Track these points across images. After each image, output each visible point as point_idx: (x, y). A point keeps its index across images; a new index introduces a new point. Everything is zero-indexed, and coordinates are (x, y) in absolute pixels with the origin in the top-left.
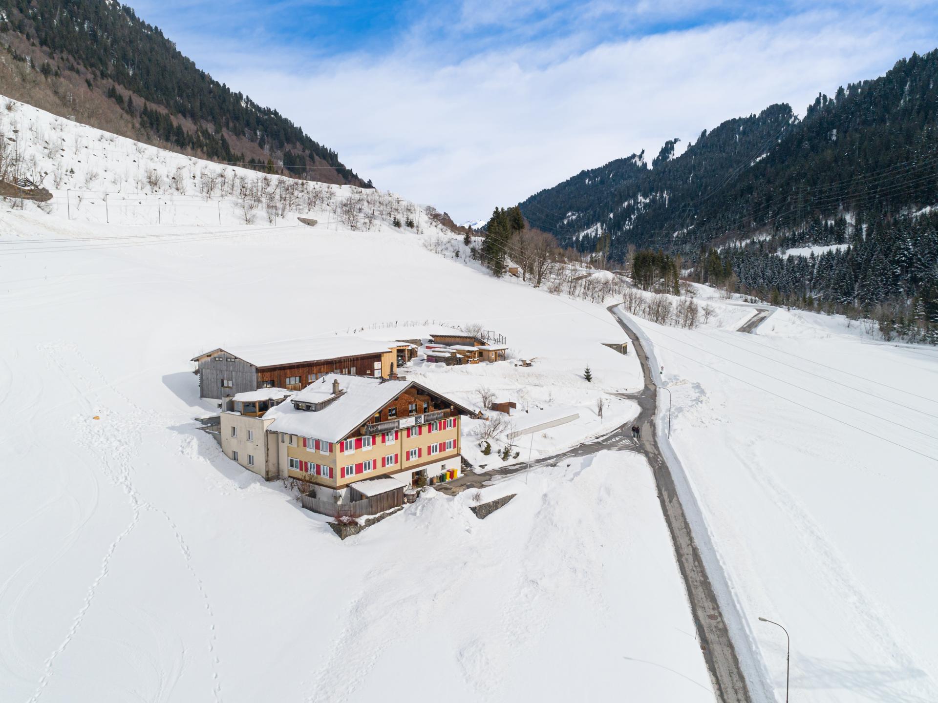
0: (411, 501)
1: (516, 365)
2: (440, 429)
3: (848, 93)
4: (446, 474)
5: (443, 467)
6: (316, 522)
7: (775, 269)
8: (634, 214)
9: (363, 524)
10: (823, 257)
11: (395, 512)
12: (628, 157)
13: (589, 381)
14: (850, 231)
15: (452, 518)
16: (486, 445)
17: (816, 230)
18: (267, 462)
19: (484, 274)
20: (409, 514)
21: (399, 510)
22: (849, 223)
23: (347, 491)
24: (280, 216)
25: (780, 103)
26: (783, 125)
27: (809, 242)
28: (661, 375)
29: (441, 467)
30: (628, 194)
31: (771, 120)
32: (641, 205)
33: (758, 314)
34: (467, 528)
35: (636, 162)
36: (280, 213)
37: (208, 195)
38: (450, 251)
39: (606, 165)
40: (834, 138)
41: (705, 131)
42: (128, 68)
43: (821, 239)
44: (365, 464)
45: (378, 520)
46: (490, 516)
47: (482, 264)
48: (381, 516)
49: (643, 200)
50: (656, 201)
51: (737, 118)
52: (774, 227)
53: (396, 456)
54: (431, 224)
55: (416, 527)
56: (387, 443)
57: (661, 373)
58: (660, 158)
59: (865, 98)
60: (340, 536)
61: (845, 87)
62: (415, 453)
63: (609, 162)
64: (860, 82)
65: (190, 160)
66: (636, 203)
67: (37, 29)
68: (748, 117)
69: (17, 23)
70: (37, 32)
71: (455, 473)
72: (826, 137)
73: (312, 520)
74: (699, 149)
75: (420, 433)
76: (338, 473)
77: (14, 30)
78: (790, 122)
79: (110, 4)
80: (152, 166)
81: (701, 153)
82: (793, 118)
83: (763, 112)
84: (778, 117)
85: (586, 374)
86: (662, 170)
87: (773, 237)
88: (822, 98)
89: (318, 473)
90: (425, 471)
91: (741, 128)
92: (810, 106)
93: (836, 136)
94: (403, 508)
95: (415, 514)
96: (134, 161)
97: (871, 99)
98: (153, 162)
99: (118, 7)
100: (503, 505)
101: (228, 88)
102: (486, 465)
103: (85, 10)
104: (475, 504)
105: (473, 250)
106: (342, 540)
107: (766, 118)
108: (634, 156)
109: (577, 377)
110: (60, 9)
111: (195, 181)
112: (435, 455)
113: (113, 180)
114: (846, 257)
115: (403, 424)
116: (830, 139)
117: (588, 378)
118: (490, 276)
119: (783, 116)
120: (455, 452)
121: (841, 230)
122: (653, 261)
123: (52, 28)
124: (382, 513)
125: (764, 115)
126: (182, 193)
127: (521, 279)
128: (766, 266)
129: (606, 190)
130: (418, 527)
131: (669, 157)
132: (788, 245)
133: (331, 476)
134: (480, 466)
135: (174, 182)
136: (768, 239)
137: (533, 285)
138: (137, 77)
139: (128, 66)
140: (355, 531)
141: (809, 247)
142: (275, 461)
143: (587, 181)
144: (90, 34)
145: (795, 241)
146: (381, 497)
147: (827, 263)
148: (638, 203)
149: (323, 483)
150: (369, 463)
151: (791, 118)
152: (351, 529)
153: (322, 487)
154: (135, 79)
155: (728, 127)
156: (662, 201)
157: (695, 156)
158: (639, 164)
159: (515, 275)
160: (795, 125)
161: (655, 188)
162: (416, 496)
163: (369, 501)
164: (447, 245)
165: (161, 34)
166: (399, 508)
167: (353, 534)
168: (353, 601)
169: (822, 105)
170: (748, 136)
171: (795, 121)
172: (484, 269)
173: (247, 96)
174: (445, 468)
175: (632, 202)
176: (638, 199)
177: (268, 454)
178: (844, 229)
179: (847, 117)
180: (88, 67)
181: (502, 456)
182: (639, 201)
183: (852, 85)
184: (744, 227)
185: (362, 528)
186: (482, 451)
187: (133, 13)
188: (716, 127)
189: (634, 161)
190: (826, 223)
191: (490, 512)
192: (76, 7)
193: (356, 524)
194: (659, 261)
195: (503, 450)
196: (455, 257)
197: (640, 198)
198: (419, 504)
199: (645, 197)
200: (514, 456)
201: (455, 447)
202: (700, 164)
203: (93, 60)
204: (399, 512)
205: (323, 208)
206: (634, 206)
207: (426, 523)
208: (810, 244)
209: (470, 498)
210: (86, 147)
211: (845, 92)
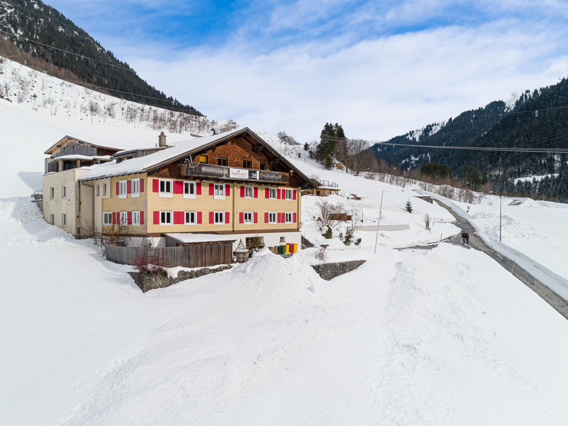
0: (242, 260)
1: (348, 198)
2: (279, 198)
3: (541, 93)
4: (285, 246)
5: (282, 239)
6: (116, 273)
7: (509, 189)
8: (409, 167)
9: (175, 276)
10: (542, 181)
11: (221, 269)
12: (404, 135)
13: (410, 212)
14: (557, 165)
15: (290, 274)
16: (327, 228)
17: (534, 166)
18: (78, 217)
19: (318, 167)
20: (237, 272)
21: (226, 268)
22: (556, 160)
23: (160, 241)
24: (178, 132)
25: (497, 100)
26: (500, 113)
27: (529, 174)
28: (468, 213)
29: (280, 239)
30: (405, 155)
31: (492, 110)
32: (413, 162)
33: (514, 202)
34: (309, 286)
35: (408, 138)
36: (178, 131)
37: (131, 120)
38: (295, 154)
39: (390, 140)
40: (537, 115)
41: (451, 118)
42: (105, 80)
43: (537, 171)
44: (188, 214)
45: (197, 275)
46: (336, 278)
47: (317, 161)
48: (201, 271)
49: (414, 159)
50: (423, 159)
51: (471, 110)
52: (504, 166)
53: (227, 214)
54: (282, 142)
55: (244, 284)
56: (216, 197)
57: (468, 211)
58: (424, 135)
59: (555, 90)
60: (142, 288)
61: (539, 90)
62: (250, 218)
63: (392, 138)
64: (548, 86)
65: (122, 100)
66: (410, 160)
67: (53, 57)
68: (478, 109)
69: (41, 54)
70: (52, 59)
71: (295, 246)
72: (531, 115)
73: (111, 271)
74: (448, 128)
75: (256, 196)
76: (150, 218)
77: (39, 57)
78: (505, 111)
79: (99, 50)
80: (94, 101)
81: (449, 131)
82: (506, 109)
83: (487, 106)
84: (497, 109)
85: (407, 206)
86: (426, 141)
87: (504, 172)
88: (524, 97)
89: (130, 222)
90: (261, 238)
91: (474, 116)
92: (517, 101)
93: (538, 114)
94: (231, 267)
95: (244, 272)
96: (83, 98)
97: (559, 91)
98: (96, 100)
99: (104, 52)
100: (350, 270)
101: (165, 95)
102: (328, 245)
103: (82, 48)
104: (317, 262)
105: (311, 152)
106: (144, 292)
107: (489, 109)
108: (407, 134)
109: (400, 209)
110: (68, 48)
111: (123, 112)
112: (274, 225)
113: (65, 106)
114: (560, 179)
115: (234, 174)
116: (534, 116)
117: (409, 210)
118: (323, 169)
119: (500, 108)
120: (295, 226)
121: (552, 165)
122: (435, 168)
123: (62, 57)
124: (203, 268)
125: (488, 108)
126: (112, 118)
127: (345, 171)
128: (503, 188)
129: (391, 154)
130: (247, 284)
131: (429, 134)
132: (515, 176)
133: (142, 222)
134: (322, 246)
135: (109, 111)
136: (501, 173)
137: (354, 175)
138: (109, 85)
139: (105, 79)
140: (163, 284)
141: (530, 176)
142: (90, 219)
143: (379, 150)
144: (84, 62)
145: (520, 174)
146: (201, 248)
147: (545, 184)
148: (411, 161)
149: (134, 233)
150: (192, 214)
151: (505, 109)
152: (156, 280)
153: (132, 238)
154: (108, 85)
155: (466, 115)
156: (427, 158)
157: (446, 132)
158: (411, 139)
159: (340, 168)
160: (508, 113)
161: (422, 152)
162: (248, 255)
163: (185, 250)
164: (292, 151)
165: (128, 67)
166: (226, 265)
167: (161, 287)
168: (119, 361)
169: (524, 101)
170: (479, 120)
171: (508, 110)
172: (319, 165)
173: (176, 99)
174: (284, 241)
175: (408, 160)
176: (411, 158)
177: (80, 208)
178: (553, 164)
179: (545, 103)
180: (80, 77)
181: (344, 240)
182: (412, 159)
183: (542, 88)
184: (483, 168)
185: (173, 281)
186: (323, 235)
187: (113, 55)
188: (458, 116)
189: (407, 137)
190: (541, 162)
191: (336, 275)
192: (77, 47)
193: (165, 274)
194: (439, 168)
195: (344, 235)
196: (297, 158)
197: (413, 158)
198: (250, 263)
199: (416, 157)
200: (356, 241)
201: (295, 221)
202: (449, 137)
203: (84, 75)
204: (225, 271)
205: (209, 131)
206: (409, 162)
207: (258, 280)
208: (531, 175)
209: (312, 256)
210: (51, 87)
211: (539, 92)
